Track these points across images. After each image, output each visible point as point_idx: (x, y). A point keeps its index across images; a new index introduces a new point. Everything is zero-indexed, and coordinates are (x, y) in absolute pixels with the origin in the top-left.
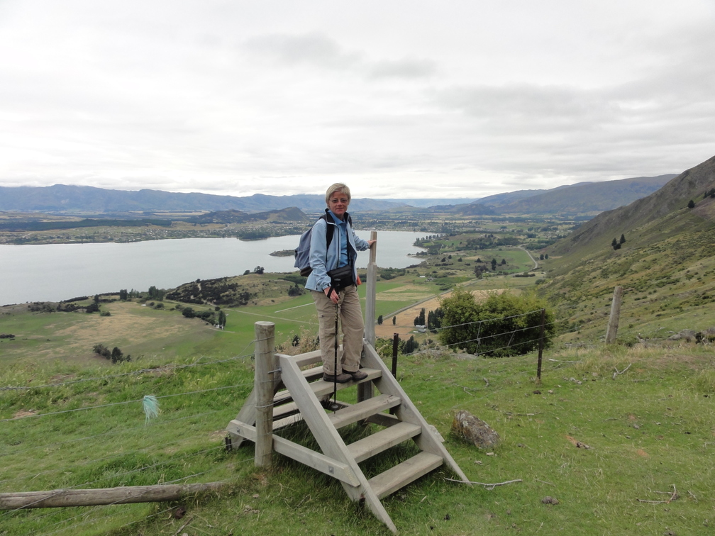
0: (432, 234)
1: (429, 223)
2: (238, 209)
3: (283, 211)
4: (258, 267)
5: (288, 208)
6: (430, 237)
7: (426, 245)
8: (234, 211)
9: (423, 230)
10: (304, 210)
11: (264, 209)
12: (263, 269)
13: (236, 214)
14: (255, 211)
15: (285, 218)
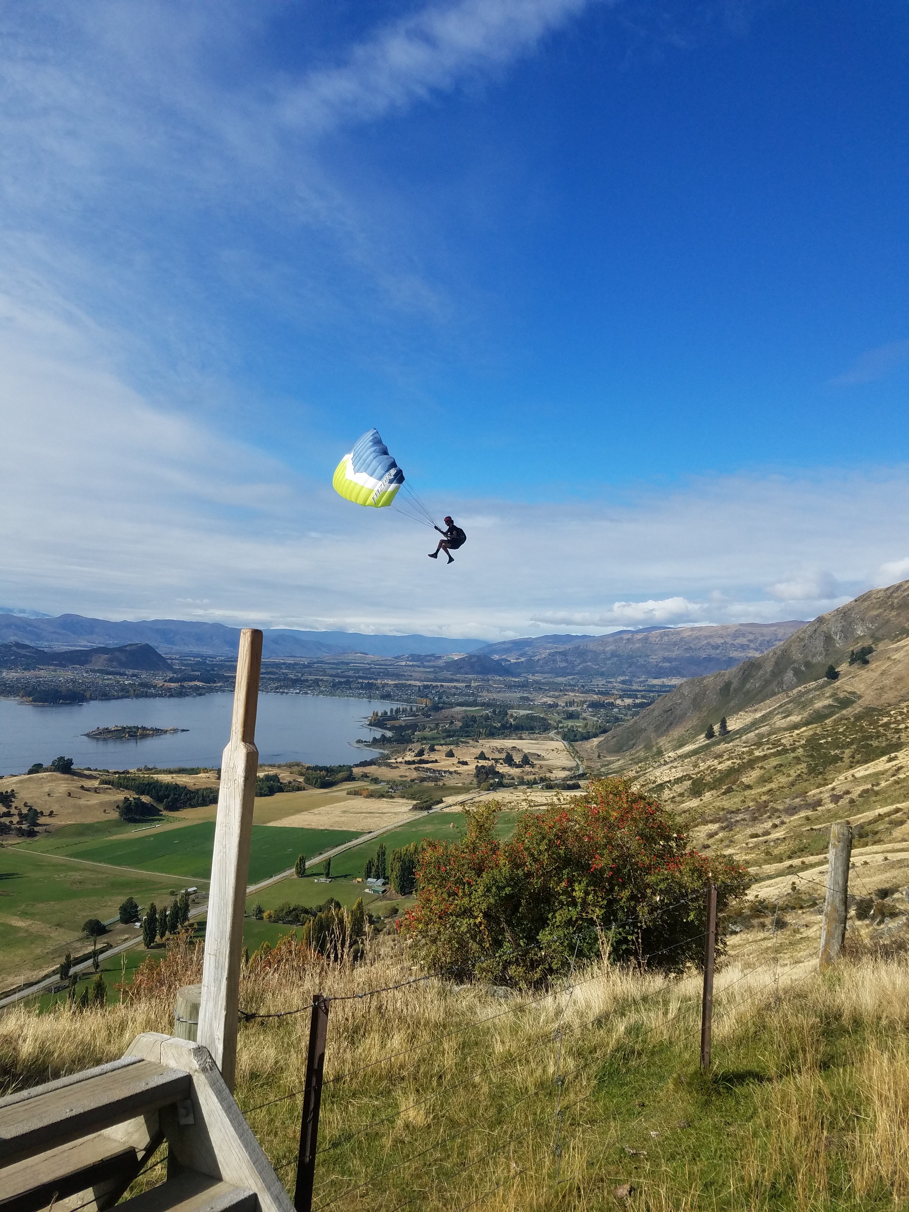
0: (401, 706)
1: (396, 686)
2: (27, 642)
3: (121, 649)
4: (61, 759)
5: (131, 645)
6: (398, 711)
7: (389, 724)
8: (18, 645)
9: (386, 697)
10: (162, 649)
11: (83, 643)
12: (70, 762)
13: (23, 652)
14: (61, 647)
15: (122, 664)
